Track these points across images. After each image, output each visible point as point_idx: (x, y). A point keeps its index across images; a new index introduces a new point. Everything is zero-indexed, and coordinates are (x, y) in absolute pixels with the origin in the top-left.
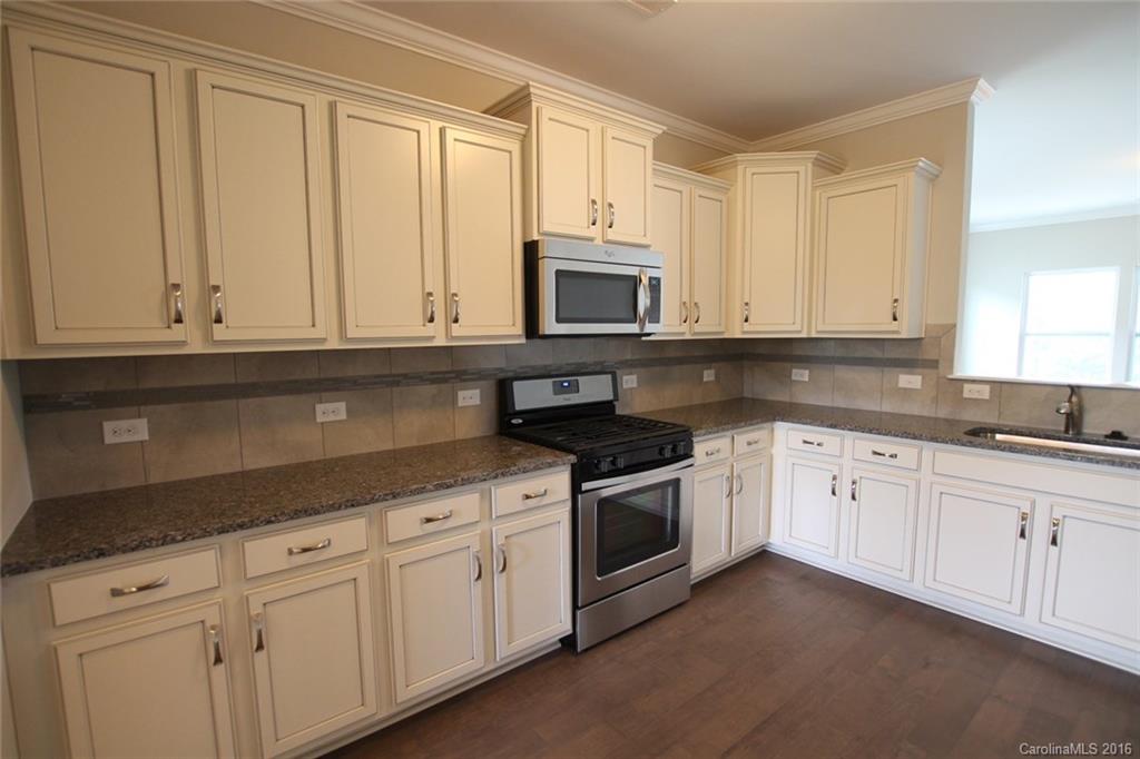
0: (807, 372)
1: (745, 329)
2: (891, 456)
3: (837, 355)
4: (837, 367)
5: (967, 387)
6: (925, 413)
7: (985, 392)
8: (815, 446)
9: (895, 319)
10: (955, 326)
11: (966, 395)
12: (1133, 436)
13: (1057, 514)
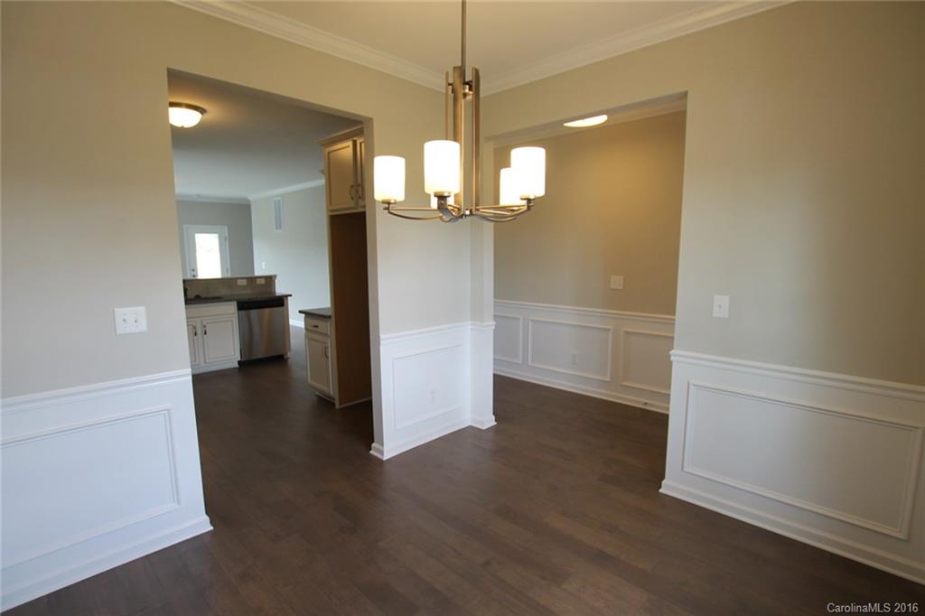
12: (203, 296)
13: (204, 323)
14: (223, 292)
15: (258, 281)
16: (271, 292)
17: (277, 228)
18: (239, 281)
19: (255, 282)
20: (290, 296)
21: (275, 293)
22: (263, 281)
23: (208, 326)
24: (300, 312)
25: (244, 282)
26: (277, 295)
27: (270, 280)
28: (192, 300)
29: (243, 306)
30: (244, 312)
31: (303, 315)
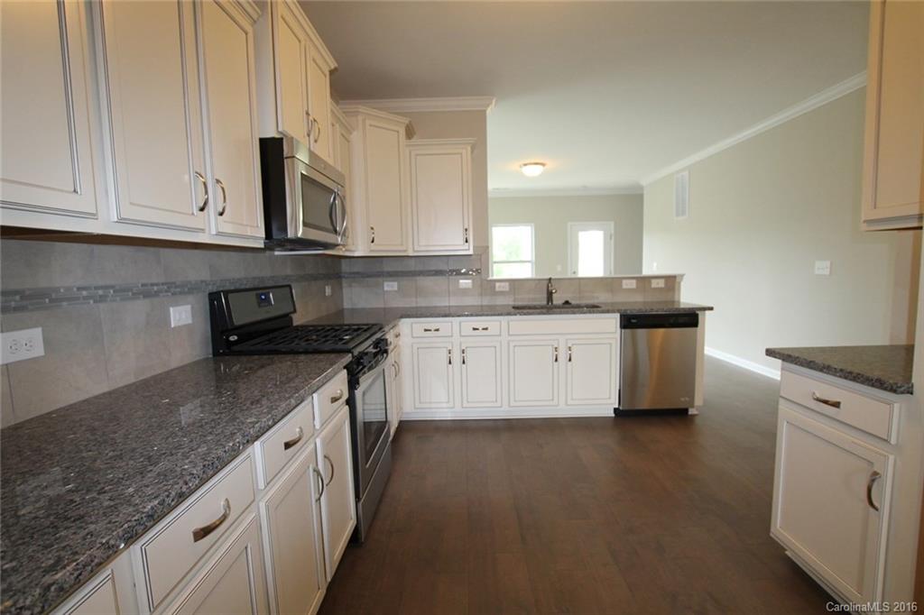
0: (396, 283)
1: (372, 249)
2: (483, 329)
3: (417, 269)
4: (418, 278)
5: (497, 284)
6: (476, 304)
7: (506, 287)
8: (433, 332)
9: (467, 241)
10: (488, 247)
11: (497, 289)
12: (573, 302)
13: (570, 345)
14: (602, 297)
15: (655, 284)
16: (673, 302)
17: (677, 215)
18: (624, 281)
19: (650, 283)
20: (711, 309)
21: (679, 302)
22: (661, 284)
23: (574, 348)
24: (770, 353)
25: (632, 284)
26: (682, 306)
27: (672, 282)
28: (558, 307)
29: (630, 322)
30: (628, 331)
31: (779, 362)
